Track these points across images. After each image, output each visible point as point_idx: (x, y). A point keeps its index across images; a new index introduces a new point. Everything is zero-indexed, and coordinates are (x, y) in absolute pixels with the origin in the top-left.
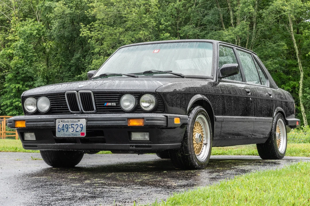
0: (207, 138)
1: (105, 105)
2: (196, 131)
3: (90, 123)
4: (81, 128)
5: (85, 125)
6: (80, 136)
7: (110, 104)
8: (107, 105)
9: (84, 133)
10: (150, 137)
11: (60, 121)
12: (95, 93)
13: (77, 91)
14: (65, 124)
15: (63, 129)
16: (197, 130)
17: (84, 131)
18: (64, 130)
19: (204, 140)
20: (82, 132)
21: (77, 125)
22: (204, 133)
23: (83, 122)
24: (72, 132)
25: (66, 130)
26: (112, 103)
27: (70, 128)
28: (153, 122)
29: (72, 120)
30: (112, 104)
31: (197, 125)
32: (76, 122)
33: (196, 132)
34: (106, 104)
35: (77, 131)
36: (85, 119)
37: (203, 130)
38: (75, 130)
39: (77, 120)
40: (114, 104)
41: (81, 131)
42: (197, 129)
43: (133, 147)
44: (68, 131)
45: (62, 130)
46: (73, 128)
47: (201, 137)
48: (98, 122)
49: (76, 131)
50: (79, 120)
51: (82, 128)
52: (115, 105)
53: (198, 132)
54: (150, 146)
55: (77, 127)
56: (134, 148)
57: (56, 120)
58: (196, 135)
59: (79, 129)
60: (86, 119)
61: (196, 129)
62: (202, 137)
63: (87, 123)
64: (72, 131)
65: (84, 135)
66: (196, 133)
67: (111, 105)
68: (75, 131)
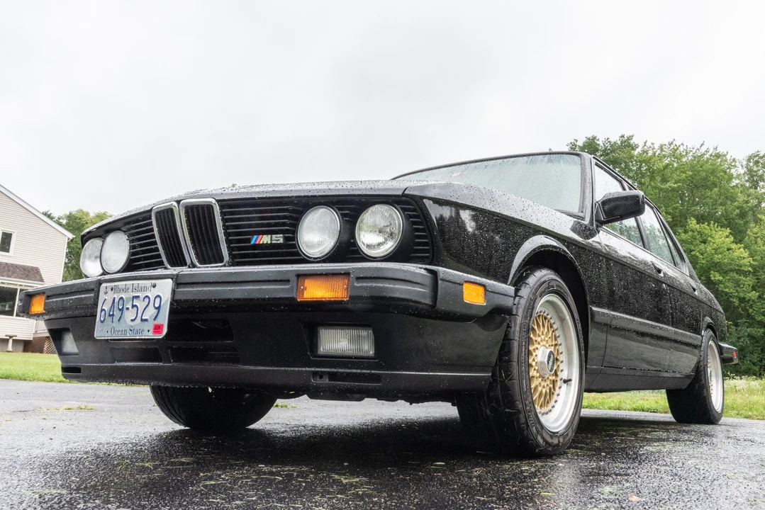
0: (570, 363)
1: (253, 242)
2: (539, 339)
3: (183, 292)
4: (156, 308)
5: (167, 300)
6: (150, 335)
7: (266, 239)
8: (257, 243)
9: (162, 325)
10: (378, 344)
11: (109, 290)
12: (224, 204)
13: (178, 202)
14: (117, 296)
15: (111, 313)
16: (543, 337)
17: (164, 319)
18: (113, 315)
19: (561, 368)
20: (158, 322)
21: (147, 300)
22: (562, 349)
23: (164, 289)
24: (132, 324)
25: (117, 313)
26: (274, 236)
27: (128, 309)
28: (380, 288)
29: (136, 282)
30: (271, 240)
31: (541, 324)
32: (145, 289)
33: (539, 343)
34: (256, 240)
35: (143, 318)
36: (170, 281)
37: (559, 341)
38: (139, 315)
39: (148, 283)
40: (279, 239)
41: (155, 319)
42: (543, 334)
43: (321, 377)
44: (122, 320)
45: (110, 315)
46: (135, 309)
47: (553, 358)
48: (205, 289)
49: (142, 320)
50: (153, 282)
51: (158, 308)
52: (281, 241)
53: (544, 343)
54: (377, 378)
55: (147, 306)
56: (326, 381)
57: (101, 284)
58: (540, 353)
59: (151, 312)
60: (172, 279)
61: (539, 336)
62: (557, 360)
63: (174, 292)
64: (132, 320)
65: (160, 332)
66: (539, 346)
67: (269, 242)
68: (139, 319)
